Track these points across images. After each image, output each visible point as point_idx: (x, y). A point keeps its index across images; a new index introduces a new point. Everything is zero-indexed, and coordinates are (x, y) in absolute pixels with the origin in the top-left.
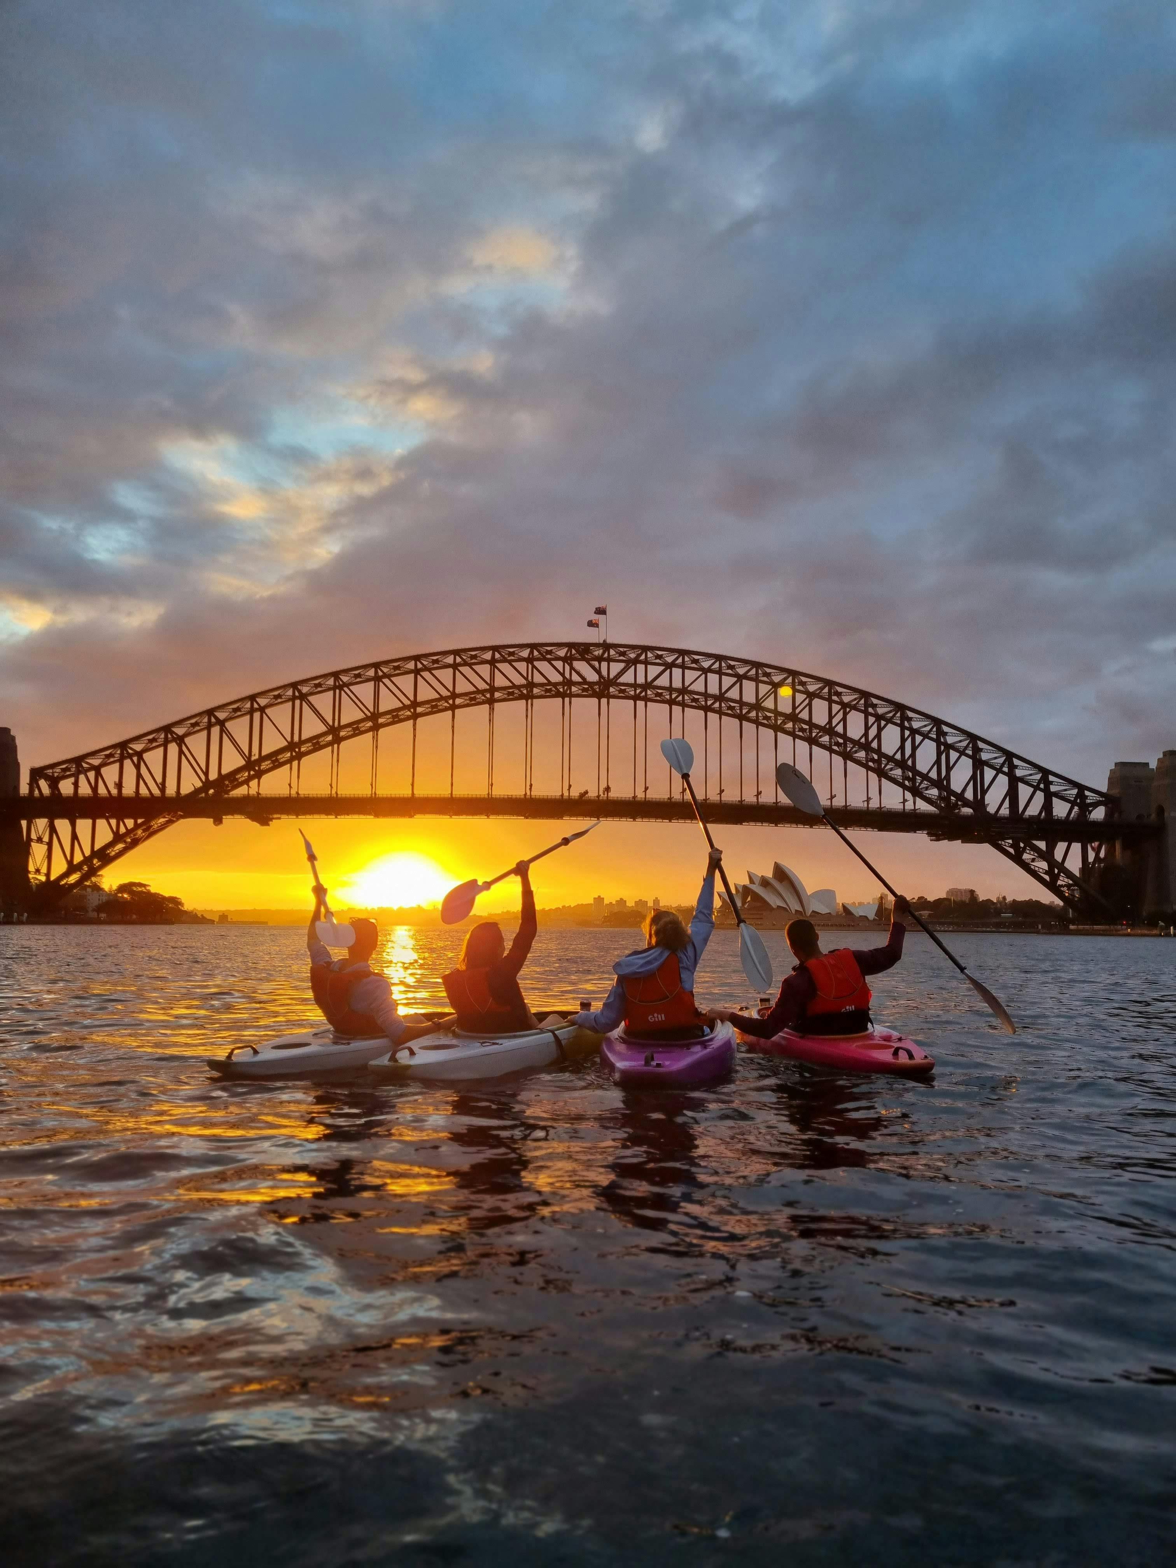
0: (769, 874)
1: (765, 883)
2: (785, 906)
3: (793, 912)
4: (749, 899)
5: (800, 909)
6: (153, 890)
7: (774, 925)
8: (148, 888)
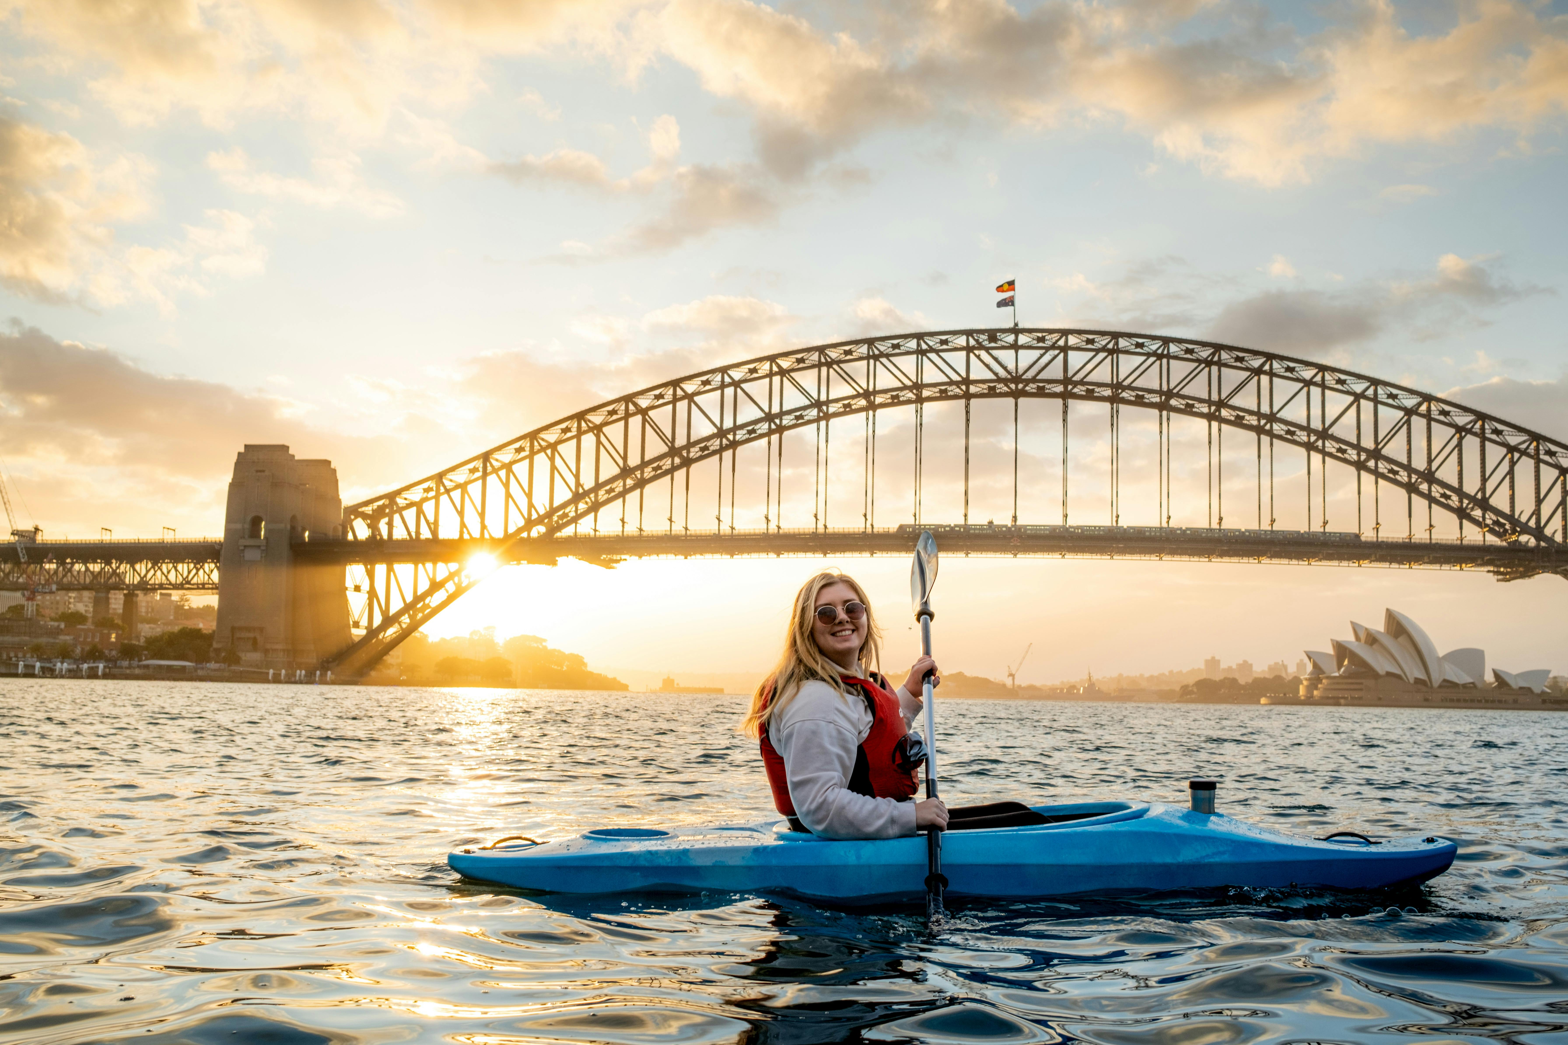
0: (1378, 625)
1: (1372, 639)
2: (1397, 671)
3: (1412, 681)
4: (1346, 662)
5: (1422, 676)
6: (550, 645)
7: (1380, 699)
8: (544, 644)
